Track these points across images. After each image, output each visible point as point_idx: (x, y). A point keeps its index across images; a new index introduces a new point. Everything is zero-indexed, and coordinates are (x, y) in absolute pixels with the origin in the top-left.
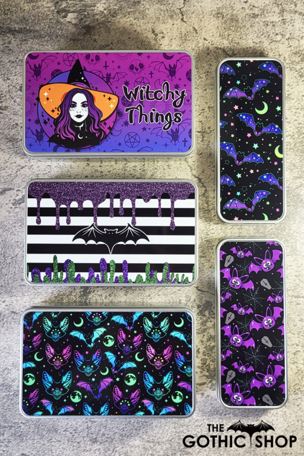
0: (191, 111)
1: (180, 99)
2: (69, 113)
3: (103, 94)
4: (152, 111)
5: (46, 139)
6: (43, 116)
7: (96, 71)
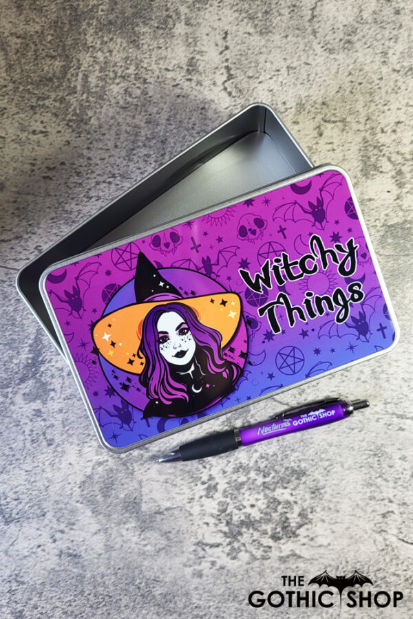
0: (375, 273)
1: (349, 258)
2: (160, 354)
3: (210, 298)
4: (308, 298)
5: (137, 416)
6: (116, 377)
7: (181, 262)
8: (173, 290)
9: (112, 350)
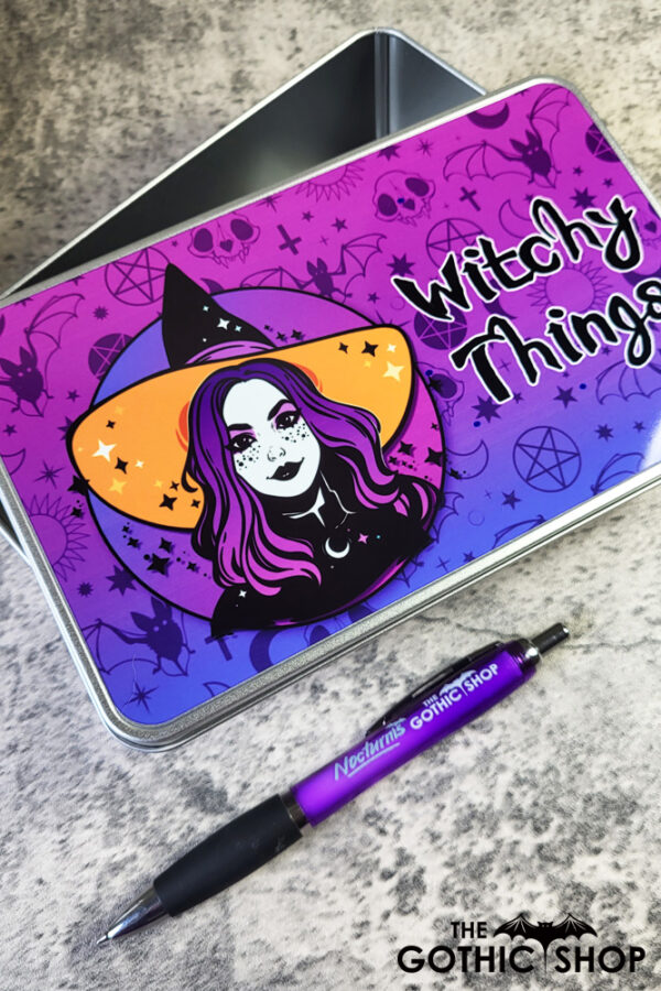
1: (622, 235)
3: (336, 341)
4: (555, 321)
6: (134, 543)
7: (262, 276)
8: (250, 333)
9: (120, 480)
